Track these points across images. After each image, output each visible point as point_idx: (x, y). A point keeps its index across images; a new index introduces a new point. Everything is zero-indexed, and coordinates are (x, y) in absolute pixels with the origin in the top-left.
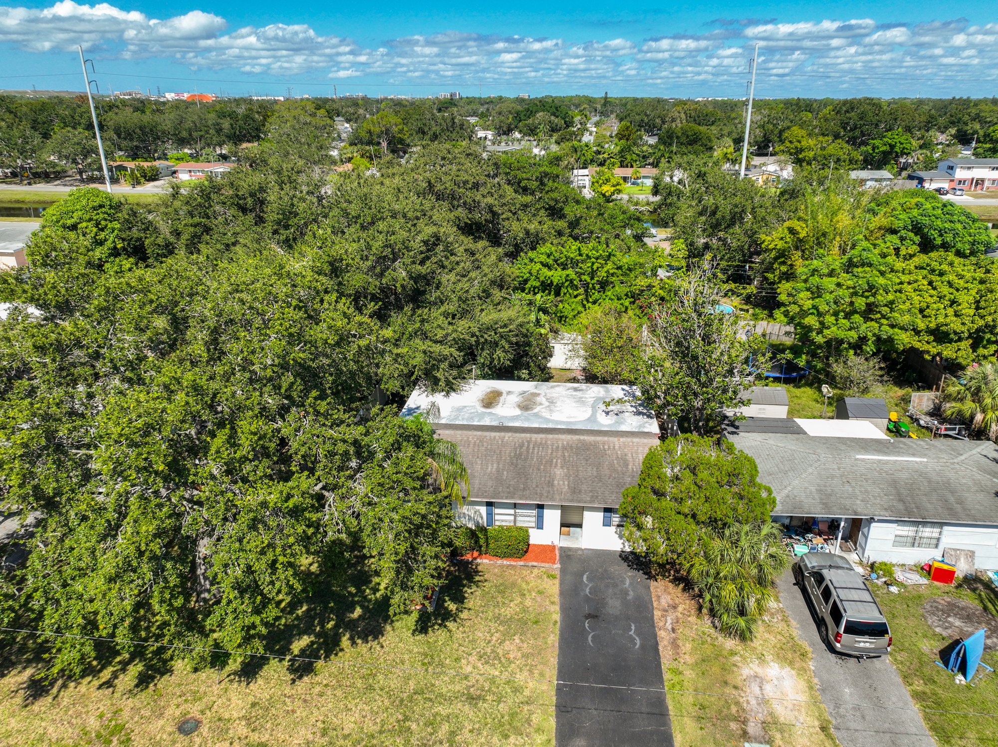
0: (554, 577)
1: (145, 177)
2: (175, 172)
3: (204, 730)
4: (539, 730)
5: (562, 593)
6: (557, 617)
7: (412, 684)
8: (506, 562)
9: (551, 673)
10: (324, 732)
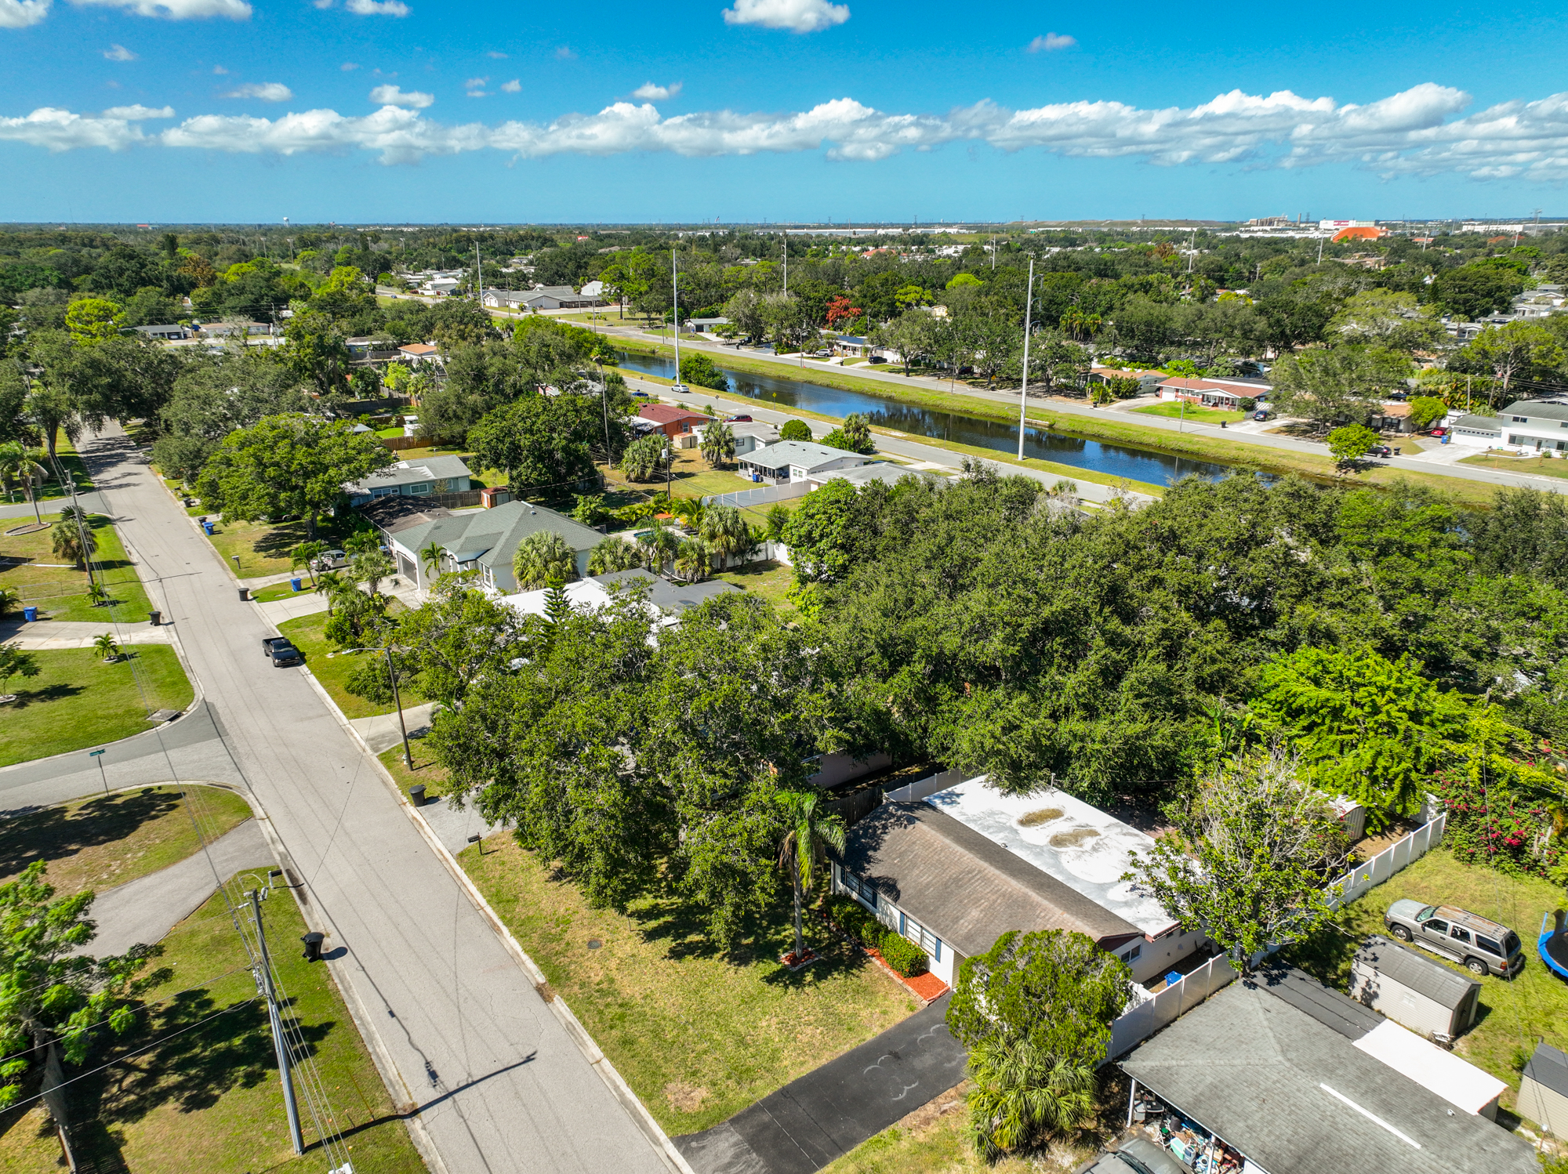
0: (912, 1010)
1: (1117, 392)
2: (1159, 389)
3: (598, 952)
4: (752, 1091)
5: (901, 1025)
6: (869, 1037)
7: (722, 1006)
8: (891, 974)
9: (811, 1067)
10: (645, 998)
